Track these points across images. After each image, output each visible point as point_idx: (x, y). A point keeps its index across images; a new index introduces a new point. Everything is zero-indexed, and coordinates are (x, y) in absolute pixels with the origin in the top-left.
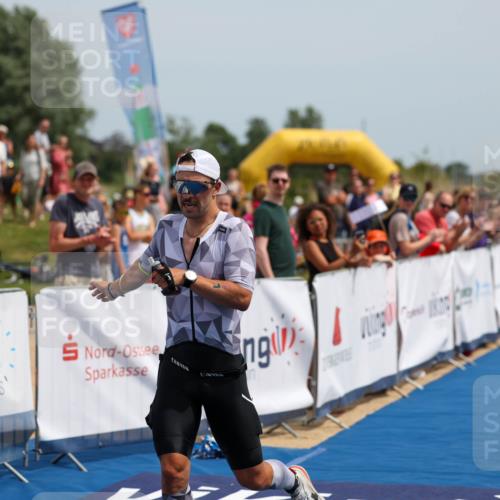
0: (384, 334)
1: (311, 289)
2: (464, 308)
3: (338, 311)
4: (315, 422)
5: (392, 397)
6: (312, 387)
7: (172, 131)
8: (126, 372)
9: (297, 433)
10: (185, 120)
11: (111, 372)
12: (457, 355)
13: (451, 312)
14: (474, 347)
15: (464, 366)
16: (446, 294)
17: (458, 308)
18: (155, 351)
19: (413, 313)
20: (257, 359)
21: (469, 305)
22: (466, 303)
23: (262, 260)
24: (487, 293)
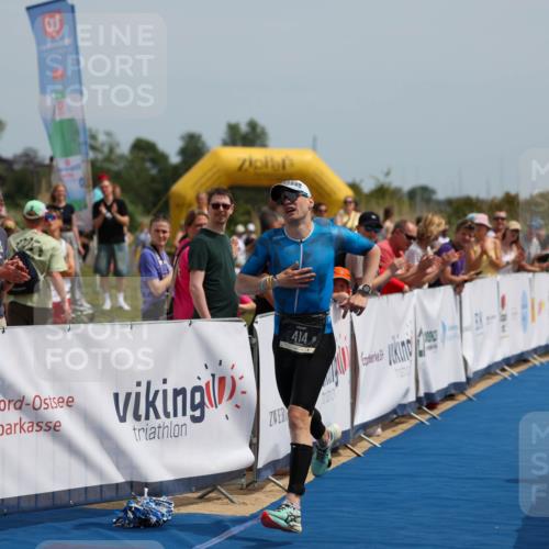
0: (337, 384)
1: (252, 331)
2: (428, 353)
4: (256, 485)
5: (345, 456)
6: (254, 447)
7: (93, 148)
8: (36, 427)
9: (234, 498)
10: (108, 134)
11: (18, 427)
12: (420, 408)
13: (413, 358)
14: (438, 399)
15: (428, 420)
16: (408, 338)
17: (421, 354)
18: (69, 403)
19: (370, 359)
20: (189, 412)
21: (433, 350)
22: (430, 348)
23: (198, 297)
24: (455, 336)
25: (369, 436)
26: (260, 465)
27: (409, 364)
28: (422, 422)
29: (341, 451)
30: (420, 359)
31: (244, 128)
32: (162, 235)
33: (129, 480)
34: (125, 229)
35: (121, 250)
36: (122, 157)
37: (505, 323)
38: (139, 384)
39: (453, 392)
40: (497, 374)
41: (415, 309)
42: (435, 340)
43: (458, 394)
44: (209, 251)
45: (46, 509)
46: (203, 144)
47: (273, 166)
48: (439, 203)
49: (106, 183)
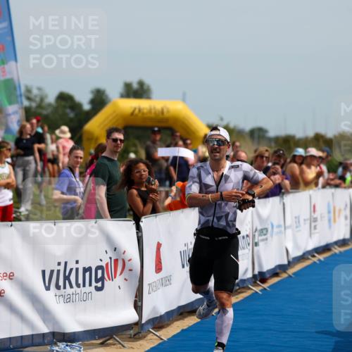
1: (138, 228)
2: (261, 244)
3: (159, 245)
4: (140, 335)
6: (138, 307)
7: (29, 99)
9: (125, 344)
10: (39, 89)
12: (255, 282)
13: (251, 247)
14: (268, 276)
15: (261, 291)
16: (248, 233)
17: (256, 244)
18: (11, 277)
20: (94, 284)
21: (265, 242)
22: (263, 240)
23: (101, 204)
24: (280, 232)
26: (143, 322)
27: (248, 252)
28: (257, 292)
30: (255, 248)
31: (135, 86)
32: (79, 160)
33: (51, 331)
36: (50, 105)
37: (316, 223)
38: (59, 264)
39: (278, 271)
40: (308, 259)
41: (252, 214)
42: (266, 235)
43: (281, 273)
44: (109, 172)
46: (107, 96)
47: (155, 113)
48: (270, 140)
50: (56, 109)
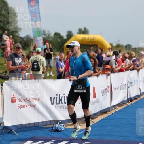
0: (107, 95)
2: (130, 87)
3: (94, 88)
5: (109, 114)
7: (44, 35)
8: (30, 106)
9: (81, 124)
10: (48, 31)
11: (25, 106)
12: (128, 101)
14: (133, 99)
15: (130, 105)
16: (125, 83)
17: (129, 87)
18: (38, 100)
19: (115, 89)
21: (132, 87)
22: (131, 86)
24: (137, 83)
25: (115, 109)
27: (125, 90)
29: (108, 112)
30: (128, 89)
31: (83, 30)
32: (62, 57)
33: (54, 119)
34: (52, 55)
35: (51, 61)
36: (52, 37)
38: (57, 95)
39: (137, 97)
41: (127, 76)
42: (132, 84)
45: (33, 127)
46: (72, 33)
47: (90, 39)
48: (133, 49)
49: (47, 44)
50: (54, 38)
